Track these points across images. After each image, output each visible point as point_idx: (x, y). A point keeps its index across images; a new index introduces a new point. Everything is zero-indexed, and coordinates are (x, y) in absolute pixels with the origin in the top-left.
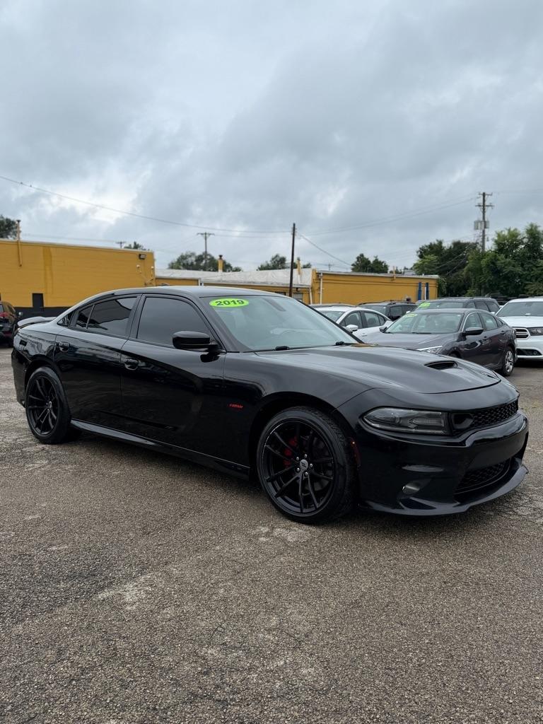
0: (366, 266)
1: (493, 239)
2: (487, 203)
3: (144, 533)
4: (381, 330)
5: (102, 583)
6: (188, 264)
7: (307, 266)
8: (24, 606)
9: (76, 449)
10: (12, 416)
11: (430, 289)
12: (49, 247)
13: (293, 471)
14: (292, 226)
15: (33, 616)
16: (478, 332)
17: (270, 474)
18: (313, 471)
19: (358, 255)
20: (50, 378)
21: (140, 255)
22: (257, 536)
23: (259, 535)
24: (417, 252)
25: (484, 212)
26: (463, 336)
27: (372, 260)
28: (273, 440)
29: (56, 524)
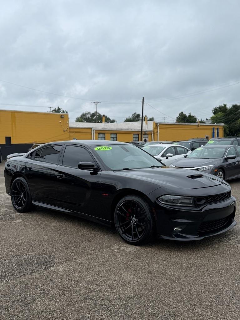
0: (184, 119)
3: (66, 248)
4: (184, 156)
5: (50, 265)
6: (86, 118)
7: (151, 120)
8: (20, 272)
9: (34, 215)
10: (2, 200)
12: (14, 113)
13: (129, 223)
14: (142, 99)
15: (24, 275)
16: (234, 158)
17: (120, 224)
18: (138, 222)
19: (180, 112)
20: (23, 182)
21: (61, 116)
22: (113, 250)
23: (114, 249)
24: (213, 111)
26: (226, 159)
27: (187, 115)
28: (121, 209)
29: (29, 245)
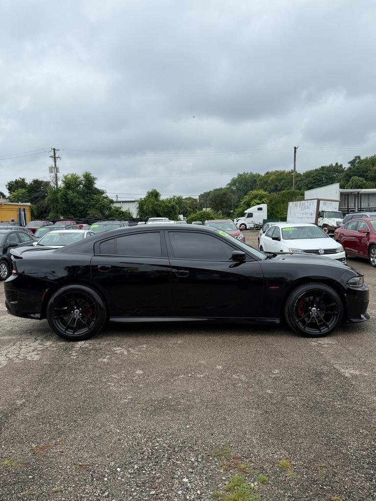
1: (62, 180)
2: (57, 156)
11: (26, 213)
25: (55, 162)
